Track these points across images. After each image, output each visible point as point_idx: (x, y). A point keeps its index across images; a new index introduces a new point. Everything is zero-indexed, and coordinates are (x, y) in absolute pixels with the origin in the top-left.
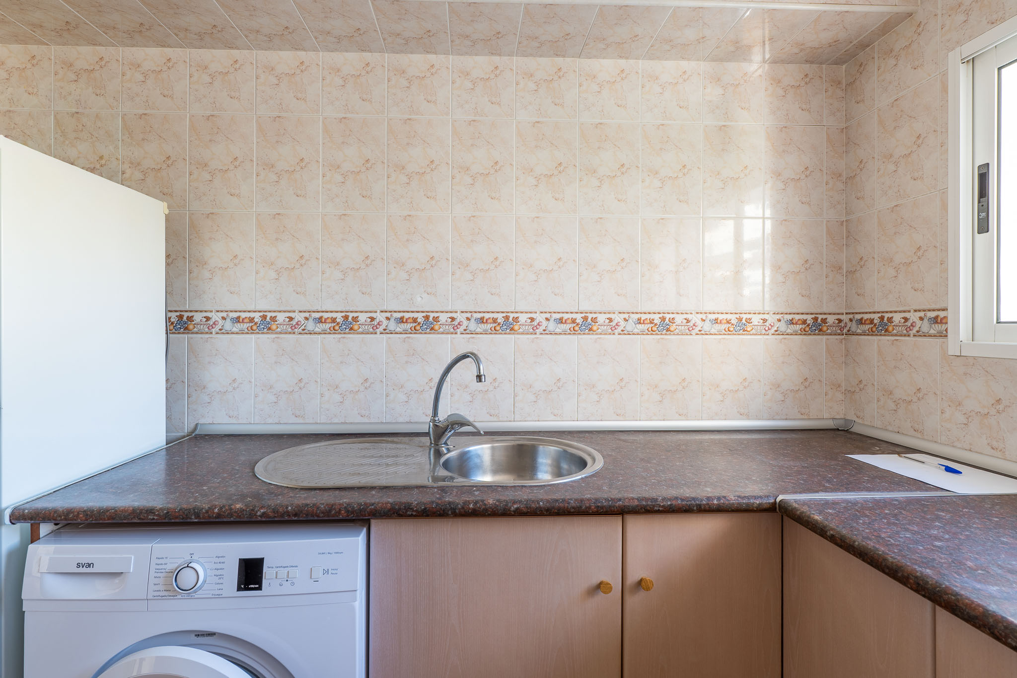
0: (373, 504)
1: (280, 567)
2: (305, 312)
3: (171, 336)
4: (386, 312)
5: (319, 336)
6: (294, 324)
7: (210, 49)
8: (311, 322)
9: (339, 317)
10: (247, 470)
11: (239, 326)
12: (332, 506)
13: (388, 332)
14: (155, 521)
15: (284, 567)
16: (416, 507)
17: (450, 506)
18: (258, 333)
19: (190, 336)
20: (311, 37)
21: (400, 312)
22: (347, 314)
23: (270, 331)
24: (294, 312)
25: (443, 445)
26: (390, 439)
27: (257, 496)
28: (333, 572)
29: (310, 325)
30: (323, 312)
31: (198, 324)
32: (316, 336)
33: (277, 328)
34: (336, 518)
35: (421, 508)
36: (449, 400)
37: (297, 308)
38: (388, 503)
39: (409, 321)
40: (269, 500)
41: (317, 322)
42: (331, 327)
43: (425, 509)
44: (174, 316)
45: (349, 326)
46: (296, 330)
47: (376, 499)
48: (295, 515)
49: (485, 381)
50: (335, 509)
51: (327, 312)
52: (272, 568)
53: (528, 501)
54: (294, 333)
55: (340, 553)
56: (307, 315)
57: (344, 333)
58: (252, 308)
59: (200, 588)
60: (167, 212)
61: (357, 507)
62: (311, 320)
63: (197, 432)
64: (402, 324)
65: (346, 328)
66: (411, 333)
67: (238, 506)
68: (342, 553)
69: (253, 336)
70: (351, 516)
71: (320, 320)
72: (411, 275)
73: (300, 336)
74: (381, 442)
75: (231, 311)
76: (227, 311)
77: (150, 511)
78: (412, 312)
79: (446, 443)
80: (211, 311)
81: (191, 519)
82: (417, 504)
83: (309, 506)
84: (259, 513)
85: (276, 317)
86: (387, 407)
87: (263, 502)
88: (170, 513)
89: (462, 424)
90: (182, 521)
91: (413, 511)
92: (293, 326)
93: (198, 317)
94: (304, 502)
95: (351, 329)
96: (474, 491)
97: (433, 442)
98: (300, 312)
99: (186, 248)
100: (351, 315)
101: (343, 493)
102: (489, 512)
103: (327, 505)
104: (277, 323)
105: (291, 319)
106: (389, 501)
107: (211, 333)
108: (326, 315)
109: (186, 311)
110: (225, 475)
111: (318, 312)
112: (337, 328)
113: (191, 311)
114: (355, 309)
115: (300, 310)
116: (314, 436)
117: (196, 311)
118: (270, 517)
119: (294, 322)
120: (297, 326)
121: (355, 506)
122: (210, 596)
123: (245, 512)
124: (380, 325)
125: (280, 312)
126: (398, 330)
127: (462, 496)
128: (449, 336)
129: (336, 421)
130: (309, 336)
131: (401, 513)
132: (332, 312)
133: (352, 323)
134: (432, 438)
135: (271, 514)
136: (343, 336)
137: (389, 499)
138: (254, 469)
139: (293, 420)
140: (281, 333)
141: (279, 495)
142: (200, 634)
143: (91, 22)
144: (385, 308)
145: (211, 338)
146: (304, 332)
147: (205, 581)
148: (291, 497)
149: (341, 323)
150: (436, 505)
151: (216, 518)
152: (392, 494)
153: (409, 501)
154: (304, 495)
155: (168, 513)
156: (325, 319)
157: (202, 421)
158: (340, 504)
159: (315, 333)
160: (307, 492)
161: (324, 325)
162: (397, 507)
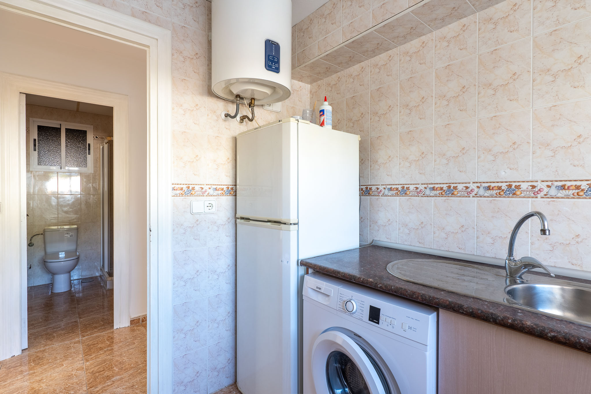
0: (438, 299)
1: (387, 316)
2: (425, 184)
3: (362, 197)
4: (477, 183)
5: (433, 198)
6: (419, 191)
7: (379, 55)
8: (428, 190)
9: (445, 187)
10: (385, 265)
11: (392, 192)
12: (415, 292)
13: (478, 196)
14: (340, 277)
15: (389, 317)
16: (466, 309)
17: (492, 316)
18: (400, 196)
19: (371, 197)
20: (426, 26)
21: (487, 182)
22: (450, 185)
23: (406, 195)
24: (419, 184)
25: (518, 278)
26: (476, 266)
27: (381, 278)
28: (414, 329)
29: (428, 192)
30: (435, 184)
31: (374, 192)
32: (431, 198)
33: (410, 193)
34: (416, 300)
35: (469, 310)
36: (530, 247)
37: (420, 182)
38: (448, 301)
39: (494, 189)
40: (385, 281)
41: (431, 190)
42: (440, 192)
43: (472, 312)
44: (364, 187)
45: (451, 192)
46: (420, 194)
47: (442, 296)
48: (395, 292)
49: (549, 234)
50: (415, 295)
51: (437, 184)
52: (384, 315)
53: (567, 334)
54: (419, 196)
55: (418, 321)
56: (426, 186)
57: (448, 197)
58: (397, 183)
59: (355, 313)
60: (360, 139)
61: (428, 297)
62: (428, 189)
63: (373, 244)
64: (489, 191)
65: (449, 194)
66: (496, 197)
67: (371, 280)
68: (419, 321)
69: (398, 197)
70: (424, 302)
71: (433, 189)
72: (497, 157)
73: (422, 198)
74: (469, 266)
75: (388, 185)
76: (386, 185)
77: (339, 272)
78: (498, 182)
79: (520, 277)
80: (379, 185)
81: (352, 280)
82: (467, 307)
83: (402, 289)
84: (379, 286)
85: (409, 187)
86: (477, 245)
87: (382, 281)
88: (345, 275)
89: (534, 266)
90: (349, 280)
91: (464, 311)
92: (418, 193)
93: (374, 188)
94: (400, 287)
95: (453, 194)
96: (519, 312)
97: (509, 274)
98: (422, 184)
99: (369, 155)
100: (452, 185)
101: (424, 288)
102: (526, 331)
103: (412, 291)
104: (410, 190)
105: (417, 188)
106: (448, 300)
107: (379, 196)
108: (437, 186)
109: (369, 185)
110: (374, 265)
111: (432, 184)
112: (443, 193)
113: (371, 185)
114: (455, 182)
115: (422, 183)
116: (428, 256)
117: (373, 185)
118: (384, 289)
119: (418, 190)
120: (420, 192)
121: (427, 297)
122: (358, 318)
123: (373, 284)
124: (472, 191)
125: (411, 184)
126: (486, 194)
127: (505, 312)
128: (530, 199)
129: (443, 249)
130: (427, 198)
131: (455, 309)
132: (440, 184)
133: (453, 190)
134: (508, 272)
135: (384, 288)
136: (447, 198)
137: (450, 299)
138: (387, 265)
139: (418, 244)
140: (412, 196)
141: (391, 280)
142: (356, 335)
143: (333, 64)
144: (476, 180)
145: (379, 198)
146: (424, 196)
147: (356, 310)
148: (396, 283)
149: (446, 190)
150: (481, 312)
151: (361, 283)
152: (453, 297)
153: (462, 304)
154: (403, 283)
155: (344, 275)
156: (436, 188)
157: (375, 239)
158: (419, 293)
159: (430, 196)
160: (405, 282)
161: (436, 191)
162: (453, 305)
